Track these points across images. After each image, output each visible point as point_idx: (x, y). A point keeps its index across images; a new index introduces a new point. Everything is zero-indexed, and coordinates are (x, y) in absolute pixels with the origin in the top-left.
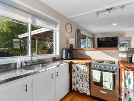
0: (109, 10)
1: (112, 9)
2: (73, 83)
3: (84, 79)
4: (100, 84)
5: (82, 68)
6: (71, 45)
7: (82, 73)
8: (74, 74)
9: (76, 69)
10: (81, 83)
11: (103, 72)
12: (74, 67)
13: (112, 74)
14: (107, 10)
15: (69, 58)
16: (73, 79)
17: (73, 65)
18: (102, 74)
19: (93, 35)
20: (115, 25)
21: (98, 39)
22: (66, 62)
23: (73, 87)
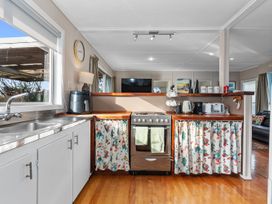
0: (153, 33)
1: (156, 33)
2: (97, 158)
3: (120, 145)
4: (146, 148)
5: (117, 127)
6: (85, 85)
7: (116, 134)
8: (98, 140)
9: (103, 130)
10: (115, 154)
11: (152, 129)
12: (99, 126)
13: (163, 129)
14: (151, 33)
15: (87, 109)
16: (97, 150)
17: (97, 123)
18: (149, 131)
19: (114, 72)
20: (151, 59)
21: (123, 80)
22: (82, 119)
23: (98, 164)
